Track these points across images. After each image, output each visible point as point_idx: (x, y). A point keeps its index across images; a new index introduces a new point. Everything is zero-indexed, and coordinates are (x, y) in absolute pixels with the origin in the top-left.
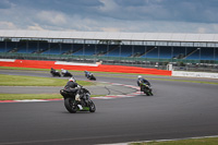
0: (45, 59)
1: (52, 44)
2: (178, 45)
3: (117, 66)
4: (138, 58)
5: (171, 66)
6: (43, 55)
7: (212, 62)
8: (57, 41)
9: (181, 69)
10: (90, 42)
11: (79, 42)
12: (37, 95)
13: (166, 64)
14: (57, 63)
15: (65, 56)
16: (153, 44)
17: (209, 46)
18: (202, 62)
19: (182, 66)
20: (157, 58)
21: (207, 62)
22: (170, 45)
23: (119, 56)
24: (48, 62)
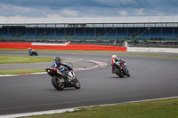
0: (23, 41)
1: (29, 28)
2: (132, 26)
3: (83, 45)
4: (100, 38)
5: (126, 43)
6: (21, 38)
7: (160, 39)
8: (33, 26)
9: (134, 46)
10: (60, 26)
11: (51, 26)
12: (11, 71)
13: (123, 42)
14: (33, 44)
15: (39, 38)
16: (111, 26)
17: (157, 26)
18: (152, 39)
19: (136, 44)
20: (115, 38)
21: (156, 39)
22: (125, 26)
23: (84, 37)
24: (25, 44)
